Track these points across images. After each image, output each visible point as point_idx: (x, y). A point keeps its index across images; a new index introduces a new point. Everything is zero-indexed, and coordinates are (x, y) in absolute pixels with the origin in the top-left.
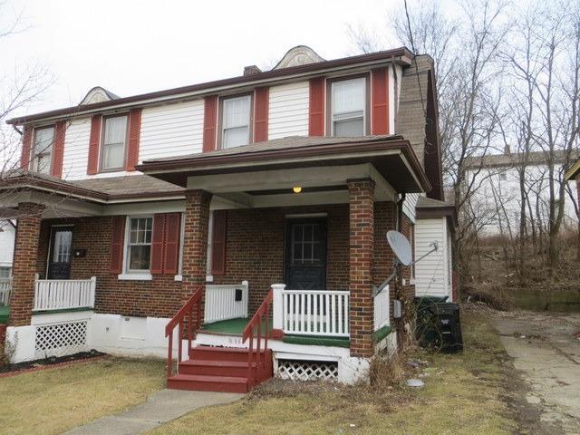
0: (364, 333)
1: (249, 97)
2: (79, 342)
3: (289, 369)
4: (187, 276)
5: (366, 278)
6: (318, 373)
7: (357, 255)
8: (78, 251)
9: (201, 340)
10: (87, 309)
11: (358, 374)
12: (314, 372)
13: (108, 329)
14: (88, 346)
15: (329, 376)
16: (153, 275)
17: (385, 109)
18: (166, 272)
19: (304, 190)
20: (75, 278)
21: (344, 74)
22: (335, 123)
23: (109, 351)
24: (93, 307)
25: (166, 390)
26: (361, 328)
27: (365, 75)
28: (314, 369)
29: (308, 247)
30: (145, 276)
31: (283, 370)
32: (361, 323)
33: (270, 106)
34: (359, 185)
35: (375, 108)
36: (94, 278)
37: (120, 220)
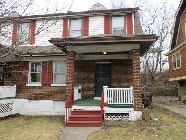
0: (139, 103)
1: (81, 20)
2: (10, 111)
3: (110, 116)
4: (68, 84)
5: (140, 83)
6: (121, 118)
7: (136, 76)
8: (8, 75)
9: (74, 107)
10: (12, 98)
11: (138, 117)
12: (119, 117)
13: (22, 105)
14: (14, 112)
15: (125, 118)
16: (42, 84)
17: (131, 27)
18: (47, 83)
19: (108, 53)
20: (6, 85)
21: (117, 14)
22: (113, 31)
23: (23, 114)
24: (15, 97)
25: (66, 127)
26: (138, 101)
27: (124, 16)
28: (122, 116)
29: (103, 74)
30: (38, 84)
31: (107, 117)
32: (138, 99)
33: (89, 23)
34: (137, 51)
35: (128, 27)
36: (15, 86)
37: (27, 63)
